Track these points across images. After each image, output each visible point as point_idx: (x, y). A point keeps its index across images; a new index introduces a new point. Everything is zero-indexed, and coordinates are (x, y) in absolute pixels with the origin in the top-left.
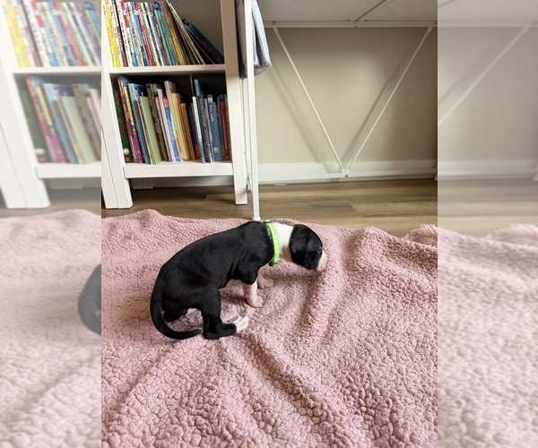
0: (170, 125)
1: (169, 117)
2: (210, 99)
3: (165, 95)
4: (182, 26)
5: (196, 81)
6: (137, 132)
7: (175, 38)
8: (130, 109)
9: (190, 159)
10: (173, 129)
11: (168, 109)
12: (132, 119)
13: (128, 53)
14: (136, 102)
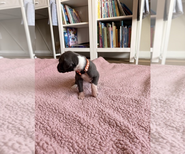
0: (112, 36)
1: (112, 33)
2: (126, 27)
3: (112, 26)
4: (120, 4)
5: (122, 21)
6: (102, 38)
7: (117, 9)
8: (101, 31)
9: (117, 47)
10: (113, 37)
11: (112, 31)
12: (101, 34)
13: (103, 15)
14: (103, 29)
